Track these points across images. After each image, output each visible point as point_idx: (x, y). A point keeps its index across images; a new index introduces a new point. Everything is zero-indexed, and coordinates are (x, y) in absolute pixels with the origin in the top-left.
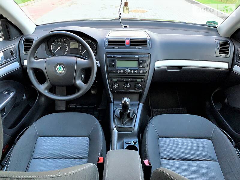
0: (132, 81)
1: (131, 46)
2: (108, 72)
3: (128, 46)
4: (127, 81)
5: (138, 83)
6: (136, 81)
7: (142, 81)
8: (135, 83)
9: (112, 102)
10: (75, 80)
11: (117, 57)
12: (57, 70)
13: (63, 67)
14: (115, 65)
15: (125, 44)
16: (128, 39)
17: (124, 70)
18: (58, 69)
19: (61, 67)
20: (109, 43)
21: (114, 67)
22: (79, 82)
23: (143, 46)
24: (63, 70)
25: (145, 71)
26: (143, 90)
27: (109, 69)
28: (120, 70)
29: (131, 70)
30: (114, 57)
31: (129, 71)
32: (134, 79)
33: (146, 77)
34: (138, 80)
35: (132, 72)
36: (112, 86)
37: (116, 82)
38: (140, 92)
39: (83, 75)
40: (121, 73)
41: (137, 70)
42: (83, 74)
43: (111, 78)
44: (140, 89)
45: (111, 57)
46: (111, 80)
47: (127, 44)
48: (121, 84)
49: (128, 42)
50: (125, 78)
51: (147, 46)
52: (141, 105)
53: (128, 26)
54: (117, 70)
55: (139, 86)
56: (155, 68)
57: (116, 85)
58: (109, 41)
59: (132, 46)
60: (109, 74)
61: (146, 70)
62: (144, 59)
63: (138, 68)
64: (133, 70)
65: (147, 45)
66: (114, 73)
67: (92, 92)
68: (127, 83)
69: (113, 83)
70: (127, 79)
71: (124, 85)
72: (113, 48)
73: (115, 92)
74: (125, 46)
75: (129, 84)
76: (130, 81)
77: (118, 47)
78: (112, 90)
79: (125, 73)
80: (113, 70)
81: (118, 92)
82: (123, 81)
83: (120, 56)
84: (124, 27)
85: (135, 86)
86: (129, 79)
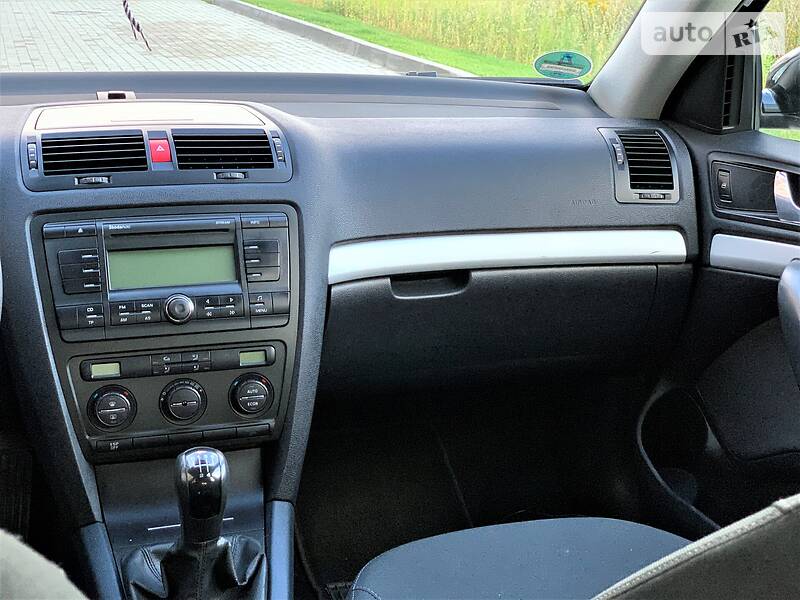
0: (214, 368)
1: (181, 167)
2: (58, 323)
3: (170, 167)
4: (183, 372)
5: (251, 374)
6: (236, 366)
7: (269, 362)
8: (230, 377)
9: (97, 514)
11: (107, 230)
14: (99, 279)
15: (144, 161)
16: (158, 135)
17: (158, 304)
20: (46, 158)
21: (91, 291)
23: (249, 166)
25: (280, 303)
26: (282, 413)
27: (64, 305)
28: (133, 306)
29: (200, 301)
30: (89, 233)
31: (191, 306)
32: (225, 356)
33: (289, 334)
34: (249, 358)
35: (209, 311)
36: (92, 406)
37: (110, 386)
38: (269, 431)
40: (140, 322)
41: (237, 298)
43: (78, 359)
44: (264, 410)
45: (73, 234)
46: (85, 376)
47: (159, 159)
48: (148, 392)
49: (160, 149)
50: (171, 351)
51: (272, 166)
52: (282, 513)
53: (129, 94)
54: (114, 307)
55: (256, 392)
56: (330, 287)
57: (115, 406)
58: (44, 151)
59: (187, 167)
60: (68, 336)
61: (285, 294)
62: (268, 235)
63: (236, 289)
64: (214, 300)
65: (271, 159)
66: (99, 325)
68: (180, 385)
69: (95, 393)
70: (179, 358)
71: (164, 397)
72: (76, 183)
73: (114, 445)
74: (146, 169)
75: (197, 386)
76: (201, 370)
77: (105, 180)
78: (87, 437)
79: (166, 316)
80: (91, 310)
81: (133, 446)
82: (157, 375)
83: (128, 226)
84: (111, 96)
85: (234, 396)
86: (195, 357)
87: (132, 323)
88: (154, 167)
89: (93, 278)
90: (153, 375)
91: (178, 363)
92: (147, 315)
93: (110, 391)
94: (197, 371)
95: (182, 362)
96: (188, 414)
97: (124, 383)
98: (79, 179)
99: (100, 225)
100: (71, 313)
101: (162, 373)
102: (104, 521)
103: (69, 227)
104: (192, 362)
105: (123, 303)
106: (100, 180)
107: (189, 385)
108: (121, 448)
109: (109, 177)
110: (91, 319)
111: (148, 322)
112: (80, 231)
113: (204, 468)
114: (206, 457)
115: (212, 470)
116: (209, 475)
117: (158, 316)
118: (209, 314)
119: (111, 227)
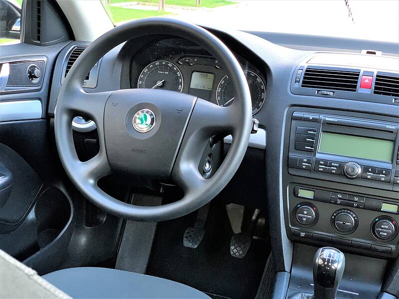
0: (365, 208)
1: (375, 92)
2: (288, 163)
3: (369, 91)
4: (348, 205)
5: (387, 216)
8: (374, 215)
9: (287, 268)
11: (324, 120)
12: (135, 122)
13: (152, 115)
14: (313, 145)
15: (355, 87)
16: (370, 74)
17: (341, 166)
18: (138, 121)
19: (148, 116)
20: (305, 78)
21: (308, 151)
24: (152, 123)
27: (293, 155)
28: (327, 163)
29: (366, 169)
30: (314, 120)
31: (359, 171)
34: (387, 207)
35: (369, 175)
36: (295, 211)
37: (307, 202)
38: (390, 252)
39: (207, 165)
40: (329, 173)
41: (388, 171)
42: (209, 162)
43: (294, 185)
44: (390, 239)
45: (307, 120)
46: (295, 194)
47: (367, 86)
48: (326, 211)
49: (367, 81)
50: (344, 192)
53: (379, 53)
54: (318, 162)
55: (386, 228)
57: (307, 214)
58: (305, 74)
59: (379, 93)
60: (292, 171)
63: (389, 166)
64: (374, 170)
66: (308, 169)
67: (233, 248)
68: (347, 212)
69: (298, 205)
70: (347, 197)
71: (335, 216)
72: (316, 93)
73: (303, 234)
74: (355, 91)
75: (354, 215)
76: (358, 207)
77: (332, 93)
78: (290, 226)
79: (344, 173)
80: (305, 160)
81: (312, 238)
82: (332, 203)
83: (336, 120)
84: (368, 53)
85: (374, 226)
86: (356, 199)
87: (325, 172)
88: (360, 90)
89: (311, 144)
90: (330, 203)
91: (346, 200)
92: (334, 170)
93: (307, 205)
94: (355, 207)
95: (349, 200)
96: (343, 229)
97: (314, 203)
98: (318, 91)
99: (322, 117)
100: (296, 160)
101: (336, 203)
102: (290, 273)
103: (306, 115)
104: (353, 201)
105: (322, 160)
106: (329, 93)
107: (349, 213)
108: (305, 237)
109: (334, 92)
110: (304, 165)
111: (333, 173)
112: (311, 118)
113: (329, 260)
114: (332, 254)
115: (333, 262)
116: (330, 264)
117: (339, 172)
118: (369, 177)
119: (327, 119)
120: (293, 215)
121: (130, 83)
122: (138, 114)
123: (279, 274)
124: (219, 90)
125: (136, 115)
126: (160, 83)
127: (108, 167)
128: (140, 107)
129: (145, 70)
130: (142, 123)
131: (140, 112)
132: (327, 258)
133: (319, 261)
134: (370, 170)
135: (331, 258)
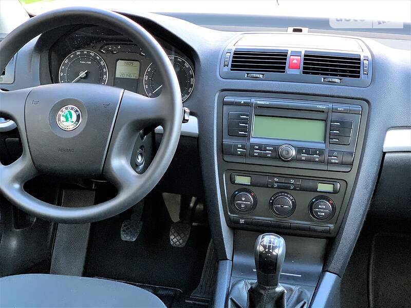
0: (303, 189)
1: (304, 73)
2: (223, 150)
3: (298, 72)
4: (284, 188)
5: (324, 196)
6: (315, 190)
7: (335, 192)
8: (311, 196)
9: (229, 256)
10: (110, 156)
11: (256, 104)
12: (59, 120)
13: (77, 111)
14: (247, 130)
15: (284, 68)
16: (297, 54)
17: (276, 149)
18: (63, 119)
19: (73, 112)
20: (233, 61)
21: (244, 136)
22: (119, 164)
23: (346, 76)
24: (78, 120)
25: (348, 159)
26: (339, 222)
27: (227, 141)
28: (262, 147)
29: (300, 150)
30: (246, 104)
31: (293, 152)
32: (310, 184)
33: (350, 178)
34: (322, 187)
35: (304, 156)
36: (233, 198)
37: (244, 189)
38: (329, 232)
39: (140, 157)
40: (264, 157)
41: (321, 152)
42: (141, 154)
43: (230, 171)
44: (330, 217)
45: (238, 104)
46: (232, 181)
47: (293, 67)
48: (264, 196)
49: (295, 61)
50: (280, 175)
51: (359, 77)
52: (330, 280)
53: (305, 30)
54: (252, 146)
55: (324, 208)
56: (384, 153)
57: (246, 200)
58: (234, 57)
59: (308, 73)
60: (227, 158)
61: (351, 154)
62: (348, 118)
63: (322, 146)
64: (308, 151)
65: (359, 72)
66: (243, 155)
67: (172, 237)
68: (284, 195)
69: (236, 191)
70: (283, 180)
71: (273, 201)
72: (246, 76)
73: (242, 221)
74: (284, 72)
75: (291, 198)
76: (295, 189)
77: (261, 76)
78: (229, 214)
79: (280, 157)
80: (240, 146)
81: (252, 224)
82: (269, 187)
83: (268, 103)
84: (295, 31)
85: (311, 206)
86: (292, 181)
87: (260, 156)
88: (289, 71)
89: (244, 129)
90: (268, 187)
91: (283, 183)
92: (269, 154)
93: (244, 191)
94: (292, 189)
95: (284, 183)
96: (282, 212)
97: (251, 188)
98: (248, 74)
99: (253, 100)
100: (230, 146)
101: (273, 187)
102: (232, 260)
103: (238, 100)
104: (290, 183)
105: (257, 145)
106: (258, 76)
107: (287, 196)
108: (246, 223)
109: (263, 74)
110: (239, 151)
111: (269, 157)
112: (242, 102)
113: (269, 246)
114: (272, 240)
115: (274, 248)
116: (271, 251)
117: (274, 155)
118: (303, 158)
119: (259, 102)
120: (231, 202)
121: (51, 76)
122: (62, 111)
123: (221, 262)
124: (146, 78)
125: (60, 112)
126: (83, 74)
127: (34, 168)
128: (64, 103)
129: (66, 61)
130: (67, 120)
131: (64, 109)
132: (268, 244)
133: (260, 248)
134: (304, 151)
135: (272, 245)
